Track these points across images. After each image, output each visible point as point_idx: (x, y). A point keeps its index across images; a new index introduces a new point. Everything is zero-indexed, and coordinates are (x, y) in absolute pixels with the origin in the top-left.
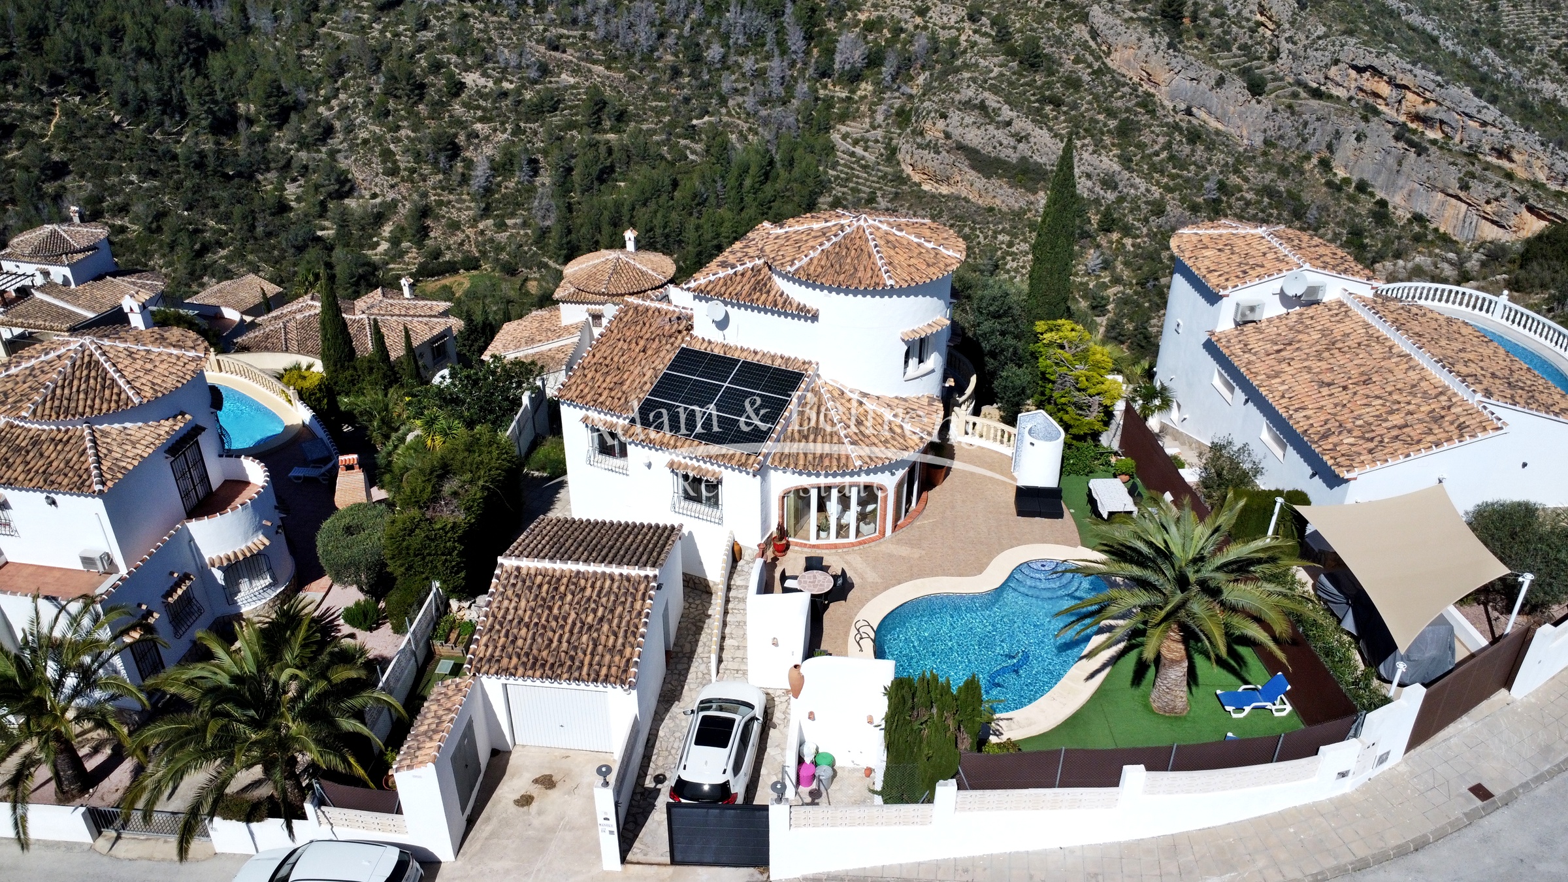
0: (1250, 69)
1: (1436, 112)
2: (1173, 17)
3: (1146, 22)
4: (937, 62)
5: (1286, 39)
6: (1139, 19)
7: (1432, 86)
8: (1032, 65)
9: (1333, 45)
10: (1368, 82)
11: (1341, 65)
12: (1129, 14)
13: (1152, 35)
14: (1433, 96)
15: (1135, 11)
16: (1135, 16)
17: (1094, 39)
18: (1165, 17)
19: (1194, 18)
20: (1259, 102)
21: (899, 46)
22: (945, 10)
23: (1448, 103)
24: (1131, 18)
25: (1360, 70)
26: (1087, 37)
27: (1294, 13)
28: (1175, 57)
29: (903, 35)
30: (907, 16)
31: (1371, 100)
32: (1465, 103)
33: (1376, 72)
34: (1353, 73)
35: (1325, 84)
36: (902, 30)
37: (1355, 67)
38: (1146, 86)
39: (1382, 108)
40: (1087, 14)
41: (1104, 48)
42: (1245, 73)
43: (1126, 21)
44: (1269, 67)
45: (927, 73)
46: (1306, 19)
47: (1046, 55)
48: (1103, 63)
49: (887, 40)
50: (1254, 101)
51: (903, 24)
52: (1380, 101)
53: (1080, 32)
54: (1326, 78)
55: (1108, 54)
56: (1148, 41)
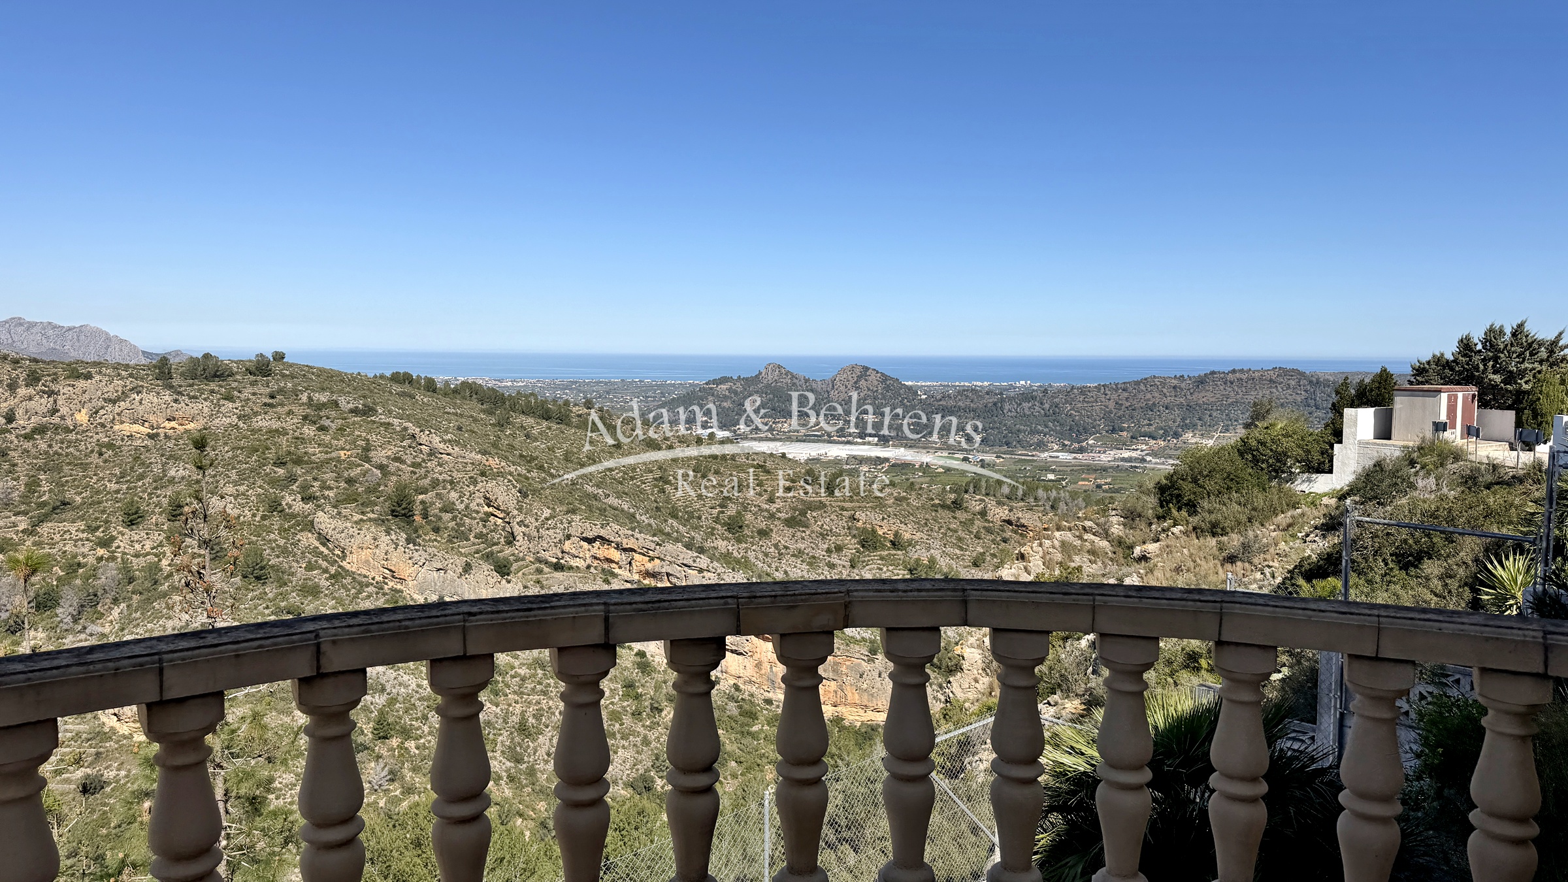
0: (492, 553)
1: (662, 567)
2: (404, 515)
3: (380, 522)
4: (133, 593)
5: (518, 523)
6: (370, 520)
7: (653, 546)
8: (258, 578)
9: (562, 523)
10: (598, 549)
11: (573, 539)
12: (357, 517)
13: (388, 533)
14: (656, 554)
15: (363, 513)
16: (365, 518)
17: (324, 545)
18: (396, 516)
19: (425, 516)
20: (509, 582)
21: (78, 582)
22: (136, 538)
23: (669, 558)
24: (361, 520)
25: (590, 541)
26: (317, 544)
27: (519, 501)
28: (417, 550)
29: (81, 571)
30: (85, 550)
31: (606, 566)
32: (682, 556)
33: (604, 540)
34: (585, 545)
35: (562, 558)
36: (79, 565)
37: (586, 539)
38: (391, 584)
39: (617, 571)
40: (312, 522)
41: (337, 552)
42: (488, 557)
43: (356, 523)
44: (508, 551)
45: (123, 605)
46: (531, 505)
47: (272, 567)
48: (340, 567)
49: (59, 579)
50: (504, 582)
51: (80, 559)
52: (614, 565)
53: (308, 539)
54: (563, 552)
55: (344, 557)
56: (384, 539)
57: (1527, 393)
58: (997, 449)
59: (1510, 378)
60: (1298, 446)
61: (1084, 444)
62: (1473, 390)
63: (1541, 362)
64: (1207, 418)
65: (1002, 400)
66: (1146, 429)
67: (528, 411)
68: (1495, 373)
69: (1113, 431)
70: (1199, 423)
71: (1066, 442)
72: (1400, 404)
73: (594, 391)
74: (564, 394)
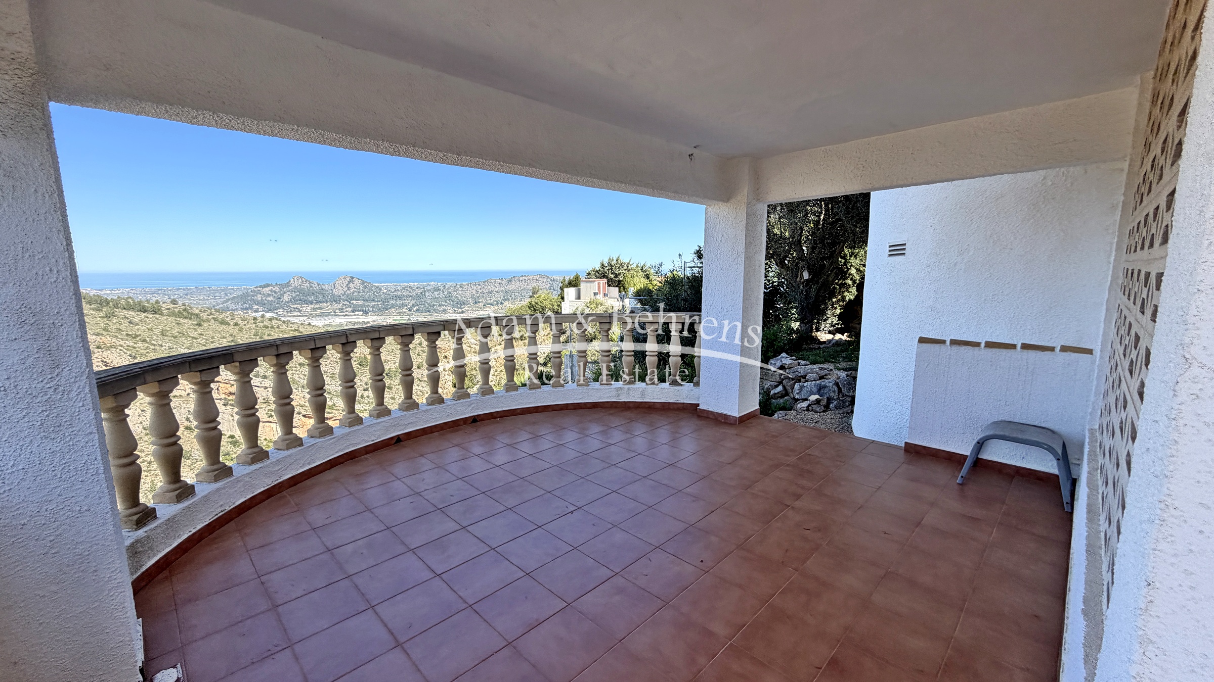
57: (622, 281)
58: (424, 314)
59: (616, 276)
60: (550, 304)
61: (464, 310)
62: (605, 280)
63: (625, 270)
64: (513, 296)
65: (425, 291)
66: (489, 302)
67: (128, 307)
68: (612, 274)
69: (476, 303)
70: (510, 298)
71: (456, 309)
72: (583, 286)
73: (175, 294)
74: (153, 297)
